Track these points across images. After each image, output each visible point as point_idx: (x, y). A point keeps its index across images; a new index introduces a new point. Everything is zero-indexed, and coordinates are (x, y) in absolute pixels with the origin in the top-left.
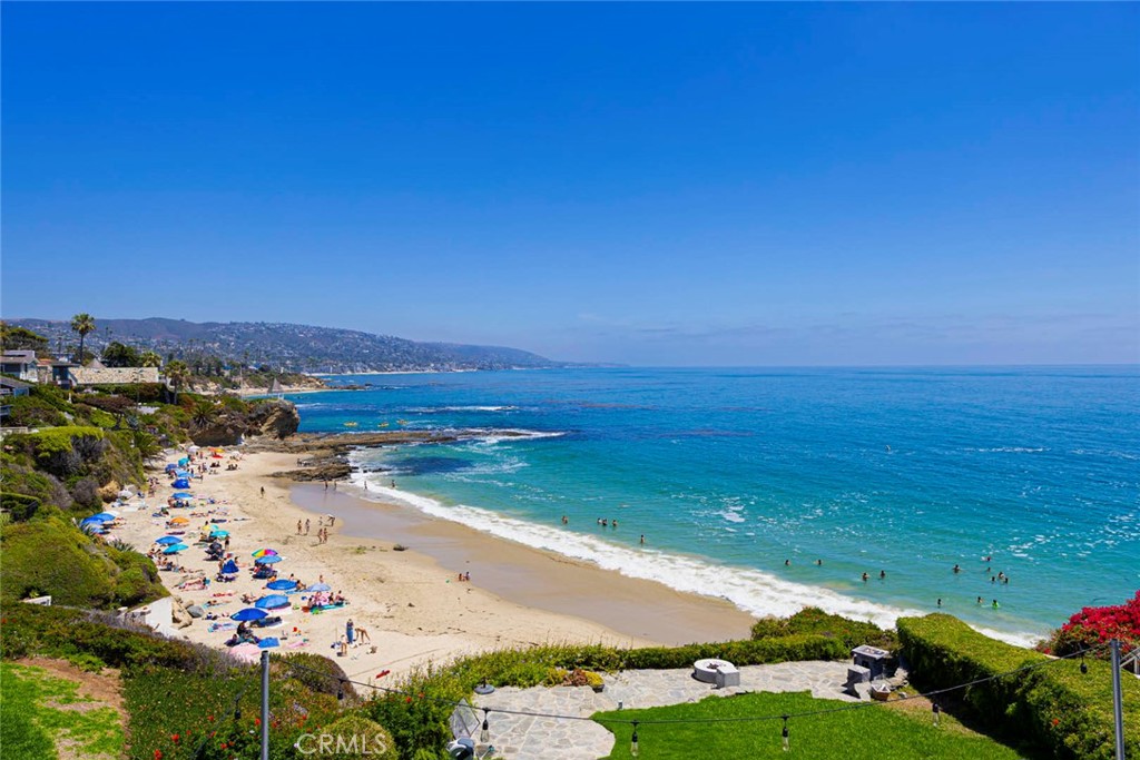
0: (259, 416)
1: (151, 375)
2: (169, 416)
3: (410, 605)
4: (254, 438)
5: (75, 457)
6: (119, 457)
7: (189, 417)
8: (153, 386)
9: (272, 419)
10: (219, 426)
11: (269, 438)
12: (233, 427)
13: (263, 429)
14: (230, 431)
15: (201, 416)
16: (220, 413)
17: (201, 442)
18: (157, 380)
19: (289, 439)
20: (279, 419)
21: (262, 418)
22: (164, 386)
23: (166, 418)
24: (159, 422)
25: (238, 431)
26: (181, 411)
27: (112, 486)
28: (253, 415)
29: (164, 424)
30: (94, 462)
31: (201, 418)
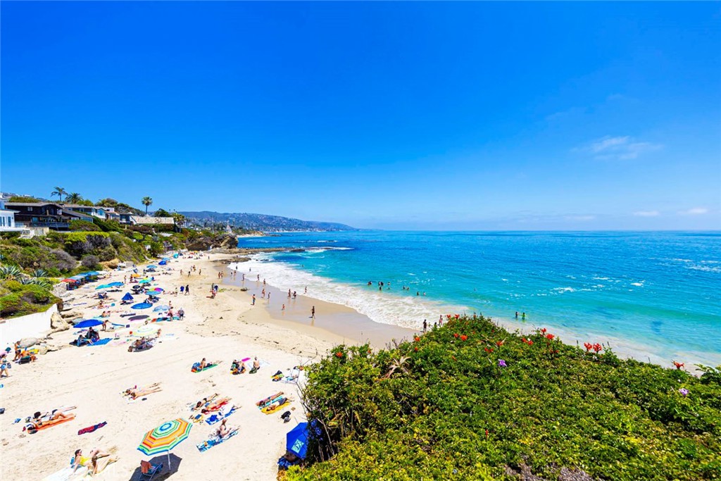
0: (220, 240)
1: (170, 221)
2: (177, 238)
3: (221, 318)
4: (218, 248)
5: (88, 245)
6: (129, 249)
7: (186, 238)
8: (171, 225)
9: (226, 241)
10: (200, 243)
11: (225, 249)
12: (206, 243)
13: (222, 245)
14: (204, 245)
15: (191, 238)
16: (200, 237)
17: (190, 249)
18: (173, 222)
19: (234, 250)
20: (228, 242)
21: (221, 240)
22: (175, 225)
23: (175, 239)
24: (171, 240)
25: (209, 245)
26: (182, 236)
27: (115, 261)
28: (217, 239)
29: (174, 241)
30: (102, 248)
31: (191, 239)
